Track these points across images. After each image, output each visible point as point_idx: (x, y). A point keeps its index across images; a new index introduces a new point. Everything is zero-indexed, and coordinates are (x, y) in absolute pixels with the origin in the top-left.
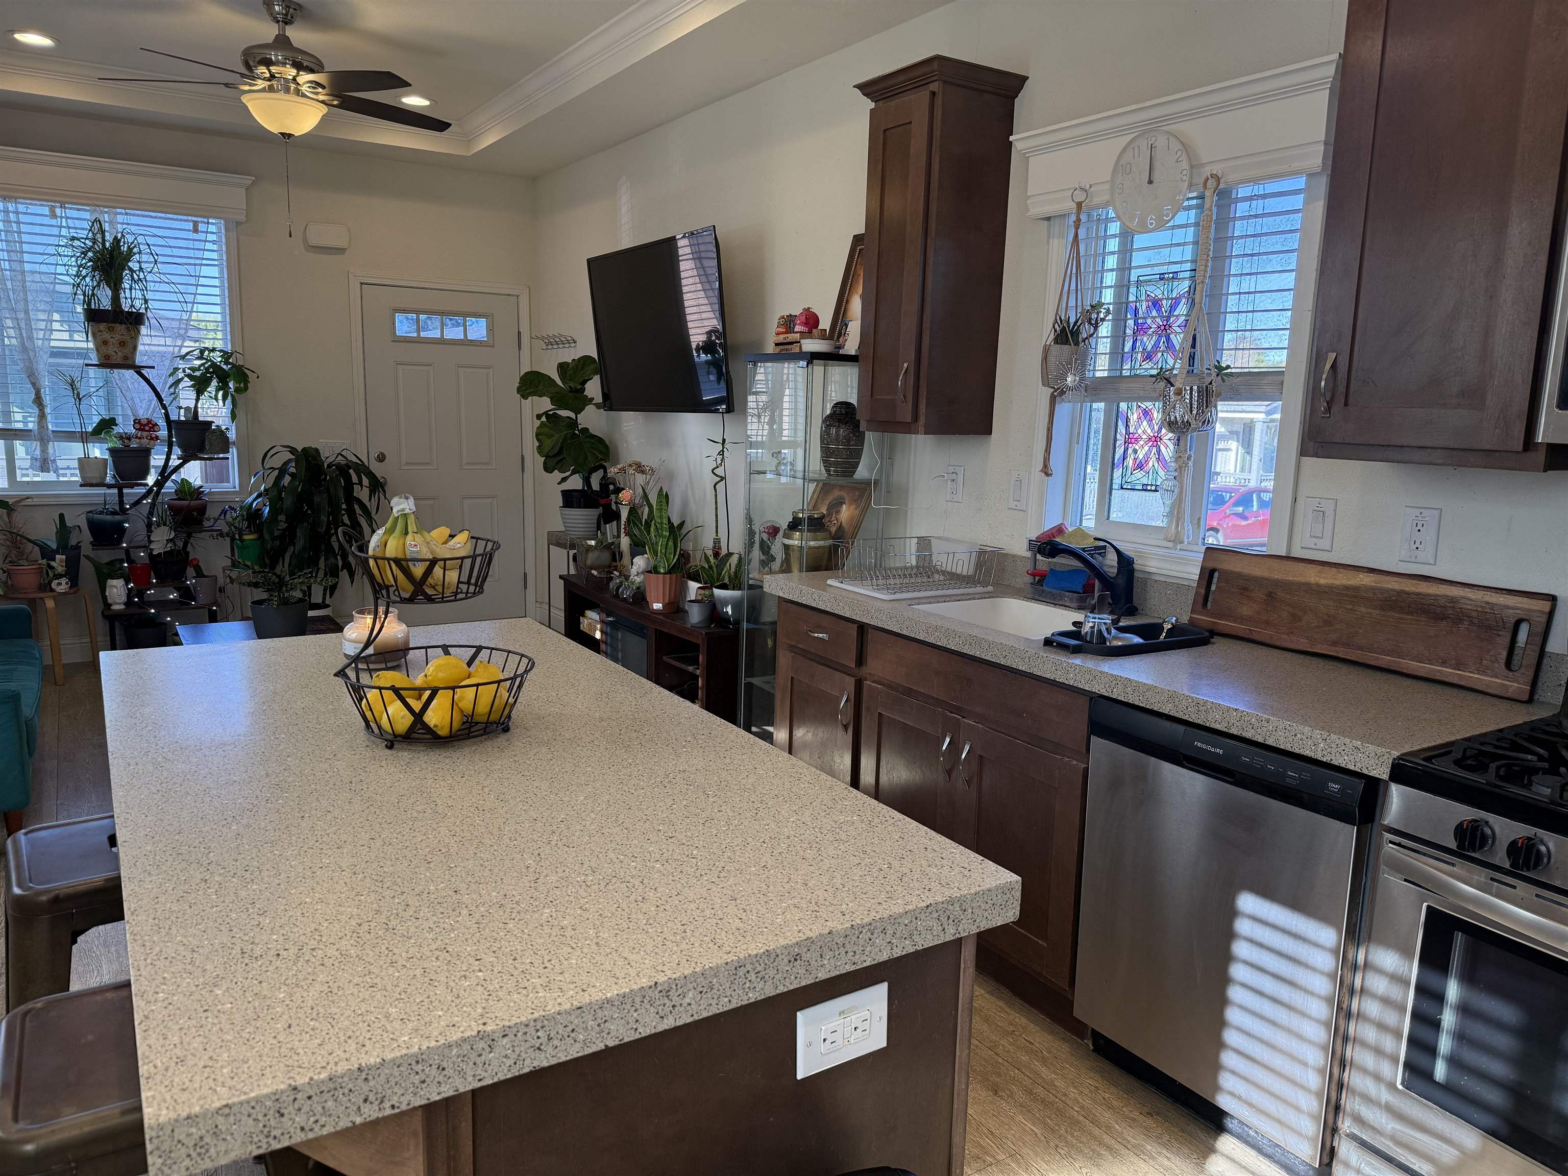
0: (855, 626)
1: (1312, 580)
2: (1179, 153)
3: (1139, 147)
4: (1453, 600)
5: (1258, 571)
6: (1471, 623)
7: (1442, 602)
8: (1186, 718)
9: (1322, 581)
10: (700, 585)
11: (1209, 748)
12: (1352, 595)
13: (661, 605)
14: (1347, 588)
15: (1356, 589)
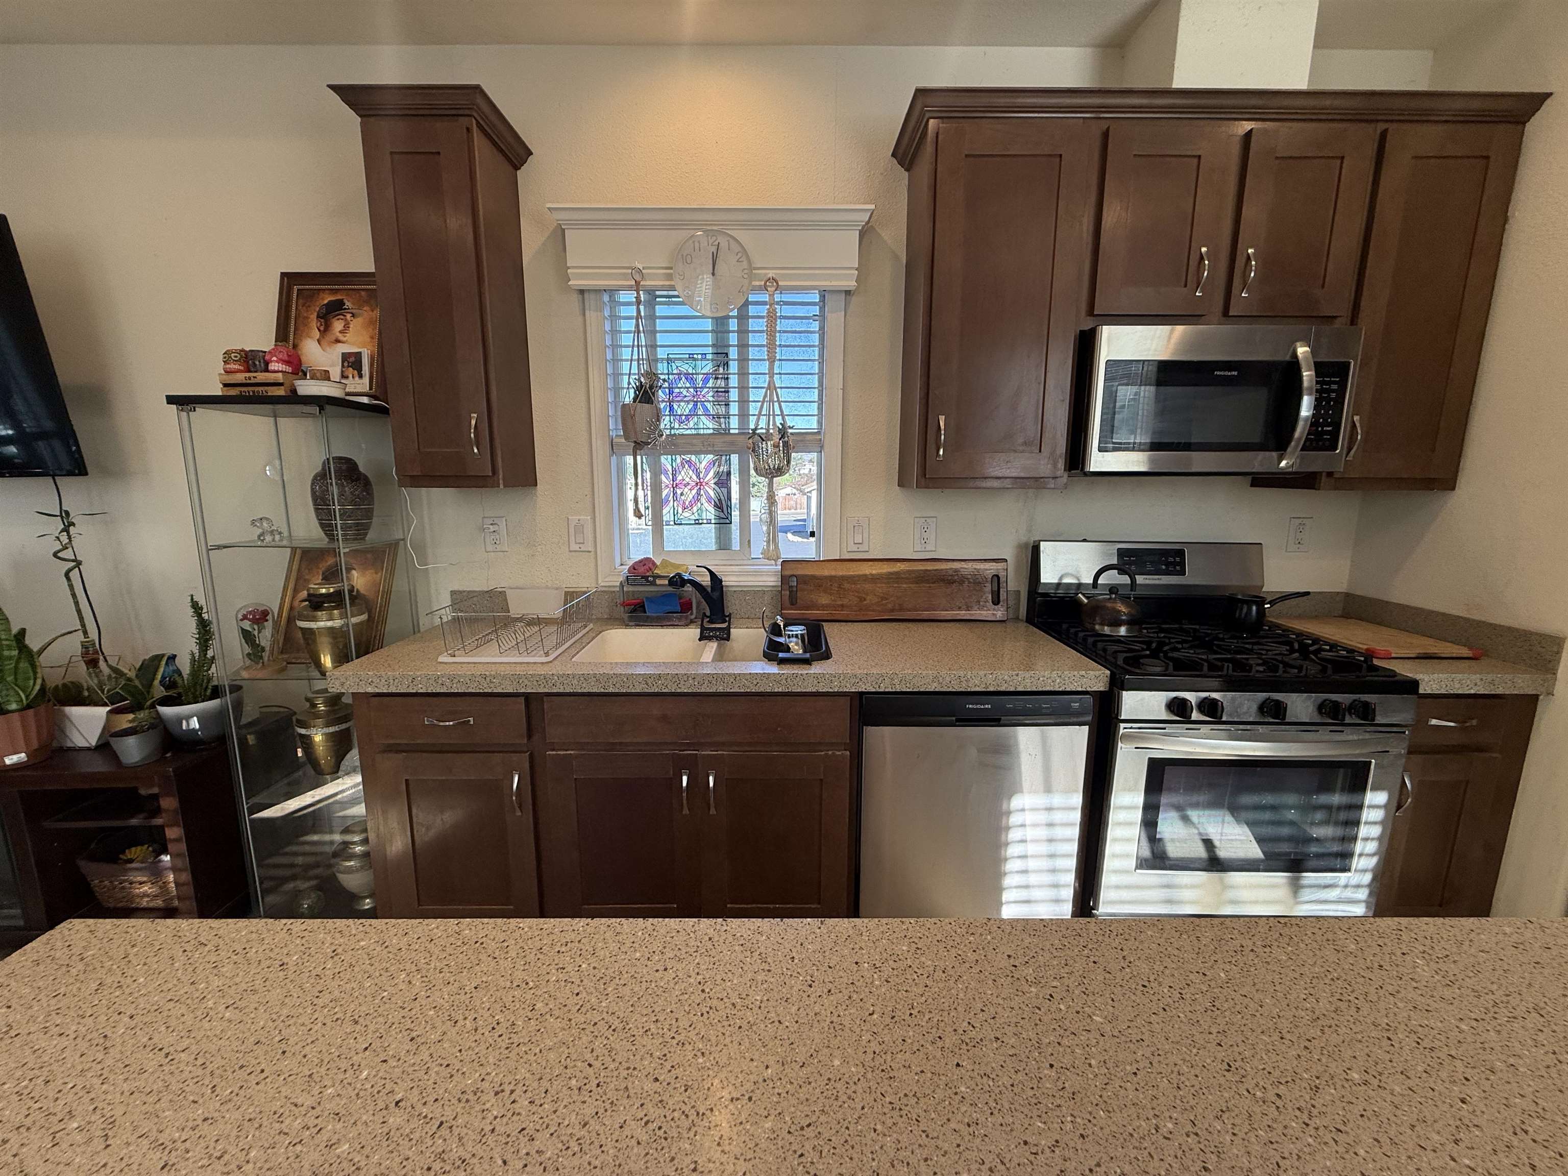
0: (522, 699)
1: (867, 572)
2: (740, 255)
3: (699, 242)
4: (956, 571)
5: (826, 572)
6: (970, 582)
7: (951, 572)
8: (950, 689)
9: (874, 572)
10: (108, 708)
11: (979, 706)
12: (895, 577)
13: (23, 755)
14: (891, 573)
15: (897, 573)
